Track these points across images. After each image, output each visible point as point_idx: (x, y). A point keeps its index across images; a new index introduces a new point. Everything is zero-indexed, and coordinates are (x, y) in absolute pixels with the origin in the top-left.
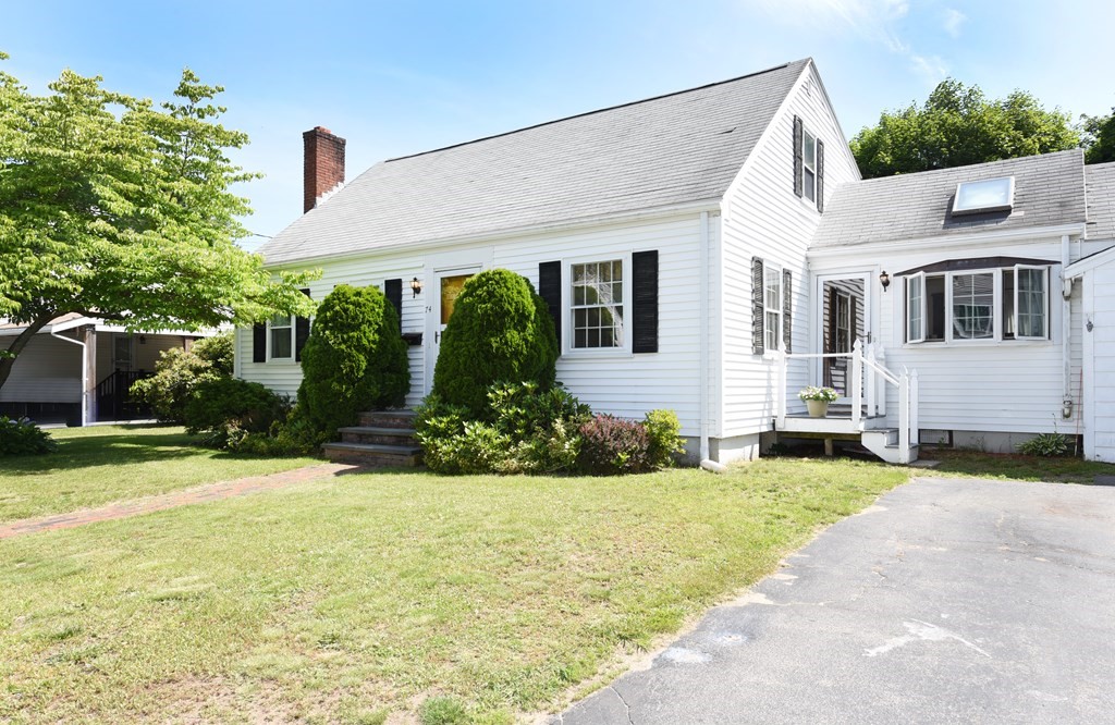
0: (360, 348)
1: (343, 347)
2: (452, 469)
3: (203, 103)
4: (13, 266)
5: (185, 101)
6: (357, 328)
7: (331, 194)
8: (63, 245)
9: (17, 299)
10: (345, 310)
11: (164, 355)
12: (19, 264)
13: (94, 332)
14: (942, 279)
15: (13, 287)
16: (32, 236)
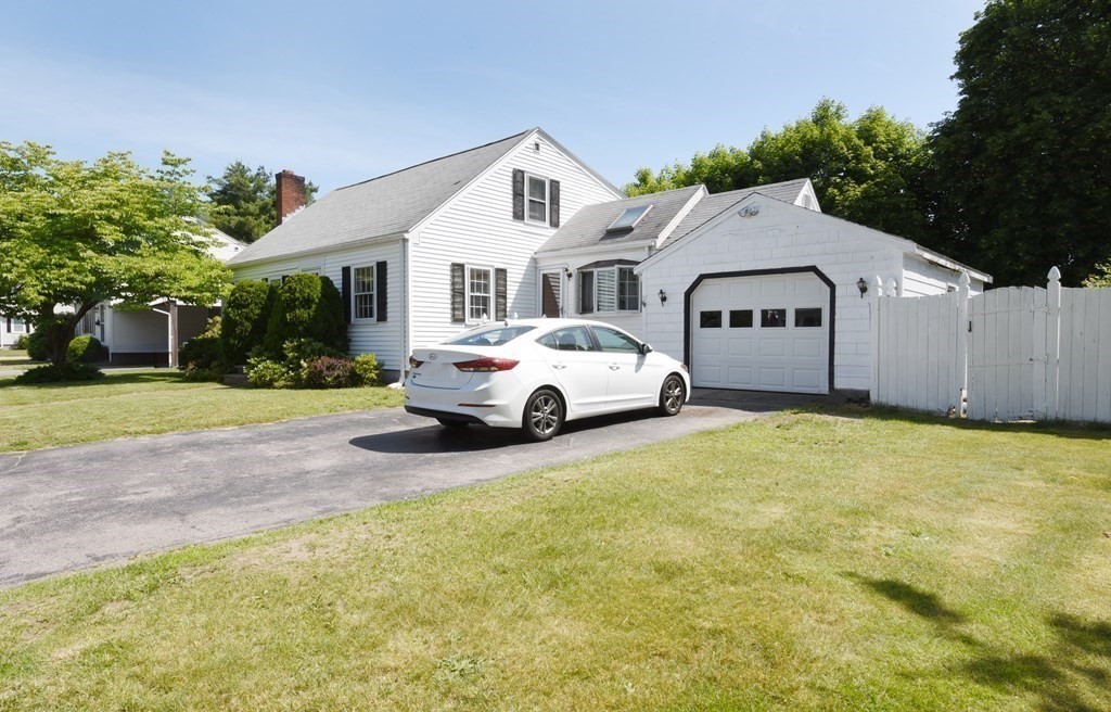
0: (247, 318)
1: (237, 318)
2: (255, 385)
3: (180, 169)
4: (44, 276)
5: (170, 168)
6: (247, 306)
7: (294, 214)
8: (76, 263)
9: (44, 295)
10: (241, 296)
11: (210, 321)
12: (48, 275)
13: (176, 306)
14: (592, 273)
15: (43, 288)
16: (55, 259)
